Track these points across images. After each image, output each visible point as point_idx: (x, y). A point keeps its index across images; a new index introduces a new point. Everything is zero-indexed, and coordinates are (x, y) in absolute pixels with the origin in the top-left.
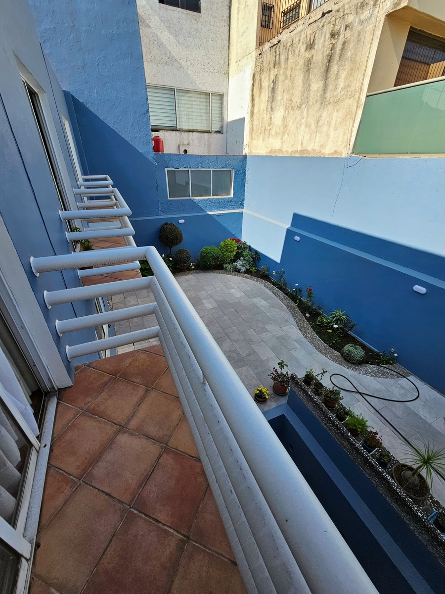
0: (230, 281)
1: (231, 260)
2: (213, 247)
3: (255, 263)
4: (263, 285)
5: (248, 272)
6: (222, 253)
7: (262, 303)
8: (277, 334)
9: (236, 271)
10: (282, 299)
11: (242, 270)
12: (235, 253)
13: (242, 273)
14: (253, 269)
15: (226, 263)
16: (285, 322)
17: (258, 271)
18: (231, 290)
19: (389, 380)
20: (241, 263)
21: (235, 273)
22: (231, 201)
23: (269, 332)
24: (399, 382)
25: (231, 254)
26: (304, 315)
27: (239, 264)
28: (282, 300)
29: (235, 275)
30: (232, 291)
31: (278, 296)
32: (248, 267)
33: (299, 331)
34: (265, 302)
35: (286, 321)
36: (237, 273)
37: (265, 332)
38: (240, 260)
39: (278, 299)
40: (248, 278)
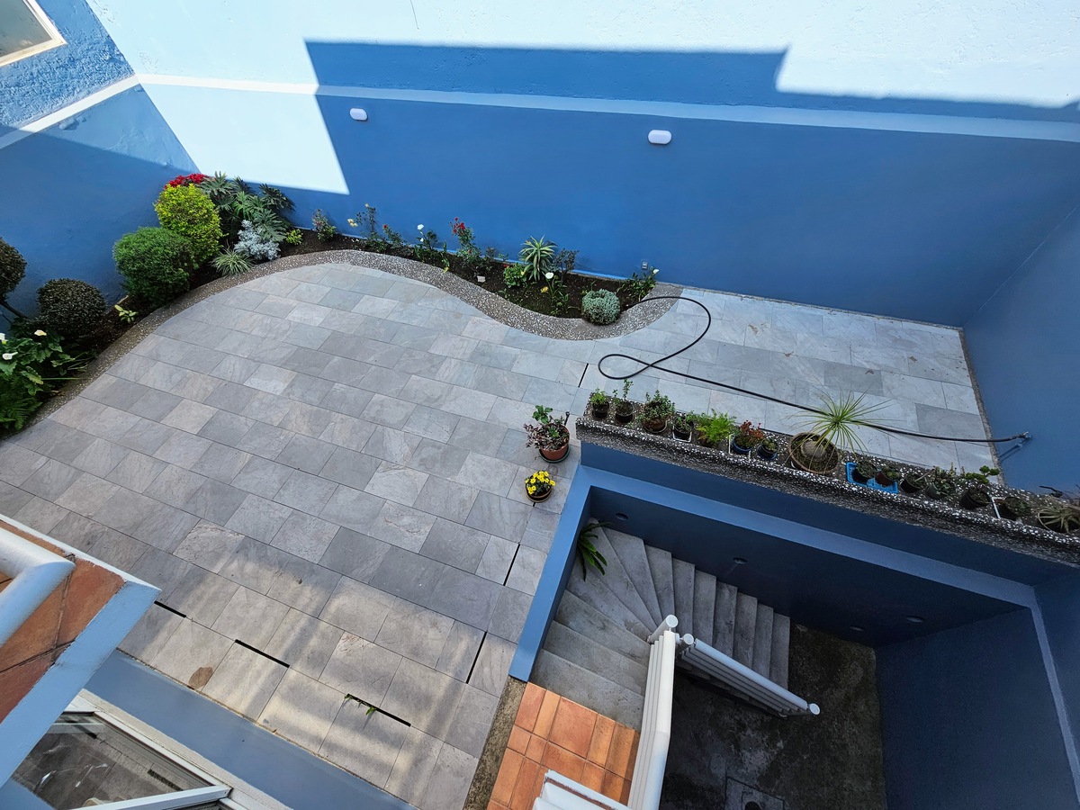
0: (265, 295)
1: (222, 241)
2: (144, 230)
3: (286, 219)
4: (347, 265)
5: (286, 249)
6: (186, 235)
7: (382, 306)
8: (464, 354)
9: (259, 262)
10: (412, 273)
11: (271, 253)
12: (216, 218)
13: (274, 259)
14: (294, 237)
15: (215, 255)
16: (457, 317)
17: (306, 235)
18: (290, 317)
19: (666, 317)
20: (254, 236)
21: (258, 267)
22: (73, 61)
23: (448, 360)
24: (678, 311)
25: (211, 226)
26: (475, 281)
27: (250, 240)
28: (412, 275)
29: (263, 273)
30: (295, 316)
31: (400, 271)
32: (280, 238)
33: (494, 321)
34: (385, 301)
35: (458, 315)
36: (264, 267)
37: (441, 363)
38: (243, 229)
39: (403, 278)
40: (300, 265)
